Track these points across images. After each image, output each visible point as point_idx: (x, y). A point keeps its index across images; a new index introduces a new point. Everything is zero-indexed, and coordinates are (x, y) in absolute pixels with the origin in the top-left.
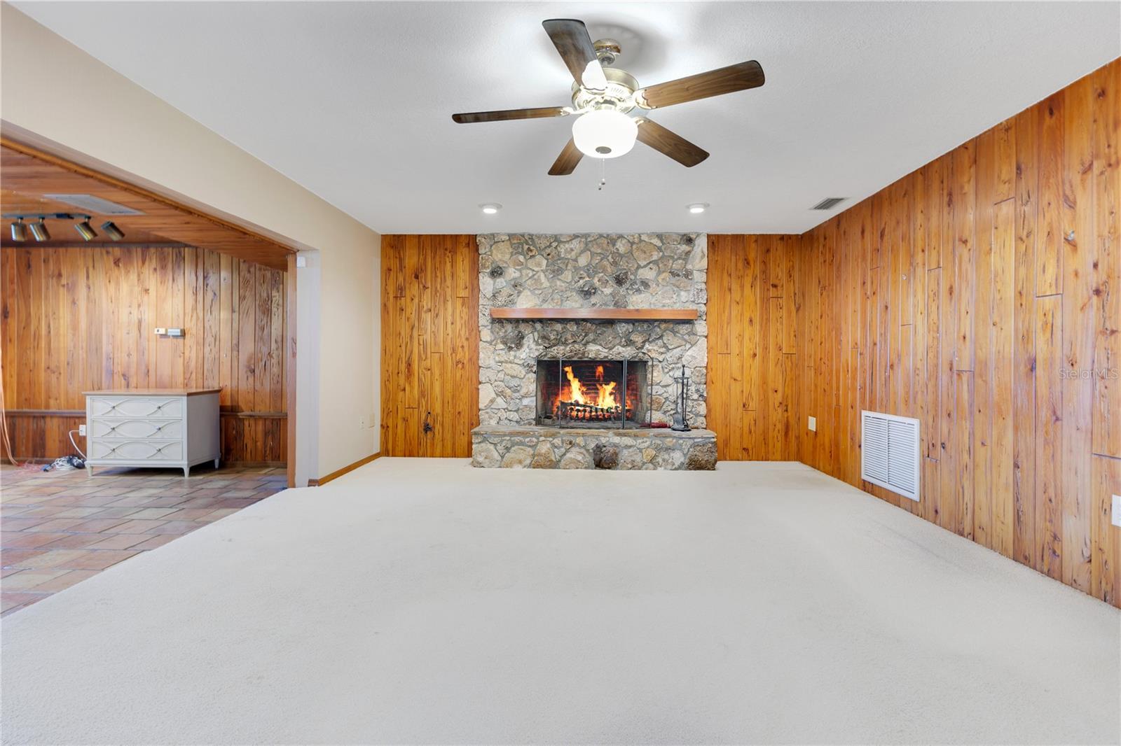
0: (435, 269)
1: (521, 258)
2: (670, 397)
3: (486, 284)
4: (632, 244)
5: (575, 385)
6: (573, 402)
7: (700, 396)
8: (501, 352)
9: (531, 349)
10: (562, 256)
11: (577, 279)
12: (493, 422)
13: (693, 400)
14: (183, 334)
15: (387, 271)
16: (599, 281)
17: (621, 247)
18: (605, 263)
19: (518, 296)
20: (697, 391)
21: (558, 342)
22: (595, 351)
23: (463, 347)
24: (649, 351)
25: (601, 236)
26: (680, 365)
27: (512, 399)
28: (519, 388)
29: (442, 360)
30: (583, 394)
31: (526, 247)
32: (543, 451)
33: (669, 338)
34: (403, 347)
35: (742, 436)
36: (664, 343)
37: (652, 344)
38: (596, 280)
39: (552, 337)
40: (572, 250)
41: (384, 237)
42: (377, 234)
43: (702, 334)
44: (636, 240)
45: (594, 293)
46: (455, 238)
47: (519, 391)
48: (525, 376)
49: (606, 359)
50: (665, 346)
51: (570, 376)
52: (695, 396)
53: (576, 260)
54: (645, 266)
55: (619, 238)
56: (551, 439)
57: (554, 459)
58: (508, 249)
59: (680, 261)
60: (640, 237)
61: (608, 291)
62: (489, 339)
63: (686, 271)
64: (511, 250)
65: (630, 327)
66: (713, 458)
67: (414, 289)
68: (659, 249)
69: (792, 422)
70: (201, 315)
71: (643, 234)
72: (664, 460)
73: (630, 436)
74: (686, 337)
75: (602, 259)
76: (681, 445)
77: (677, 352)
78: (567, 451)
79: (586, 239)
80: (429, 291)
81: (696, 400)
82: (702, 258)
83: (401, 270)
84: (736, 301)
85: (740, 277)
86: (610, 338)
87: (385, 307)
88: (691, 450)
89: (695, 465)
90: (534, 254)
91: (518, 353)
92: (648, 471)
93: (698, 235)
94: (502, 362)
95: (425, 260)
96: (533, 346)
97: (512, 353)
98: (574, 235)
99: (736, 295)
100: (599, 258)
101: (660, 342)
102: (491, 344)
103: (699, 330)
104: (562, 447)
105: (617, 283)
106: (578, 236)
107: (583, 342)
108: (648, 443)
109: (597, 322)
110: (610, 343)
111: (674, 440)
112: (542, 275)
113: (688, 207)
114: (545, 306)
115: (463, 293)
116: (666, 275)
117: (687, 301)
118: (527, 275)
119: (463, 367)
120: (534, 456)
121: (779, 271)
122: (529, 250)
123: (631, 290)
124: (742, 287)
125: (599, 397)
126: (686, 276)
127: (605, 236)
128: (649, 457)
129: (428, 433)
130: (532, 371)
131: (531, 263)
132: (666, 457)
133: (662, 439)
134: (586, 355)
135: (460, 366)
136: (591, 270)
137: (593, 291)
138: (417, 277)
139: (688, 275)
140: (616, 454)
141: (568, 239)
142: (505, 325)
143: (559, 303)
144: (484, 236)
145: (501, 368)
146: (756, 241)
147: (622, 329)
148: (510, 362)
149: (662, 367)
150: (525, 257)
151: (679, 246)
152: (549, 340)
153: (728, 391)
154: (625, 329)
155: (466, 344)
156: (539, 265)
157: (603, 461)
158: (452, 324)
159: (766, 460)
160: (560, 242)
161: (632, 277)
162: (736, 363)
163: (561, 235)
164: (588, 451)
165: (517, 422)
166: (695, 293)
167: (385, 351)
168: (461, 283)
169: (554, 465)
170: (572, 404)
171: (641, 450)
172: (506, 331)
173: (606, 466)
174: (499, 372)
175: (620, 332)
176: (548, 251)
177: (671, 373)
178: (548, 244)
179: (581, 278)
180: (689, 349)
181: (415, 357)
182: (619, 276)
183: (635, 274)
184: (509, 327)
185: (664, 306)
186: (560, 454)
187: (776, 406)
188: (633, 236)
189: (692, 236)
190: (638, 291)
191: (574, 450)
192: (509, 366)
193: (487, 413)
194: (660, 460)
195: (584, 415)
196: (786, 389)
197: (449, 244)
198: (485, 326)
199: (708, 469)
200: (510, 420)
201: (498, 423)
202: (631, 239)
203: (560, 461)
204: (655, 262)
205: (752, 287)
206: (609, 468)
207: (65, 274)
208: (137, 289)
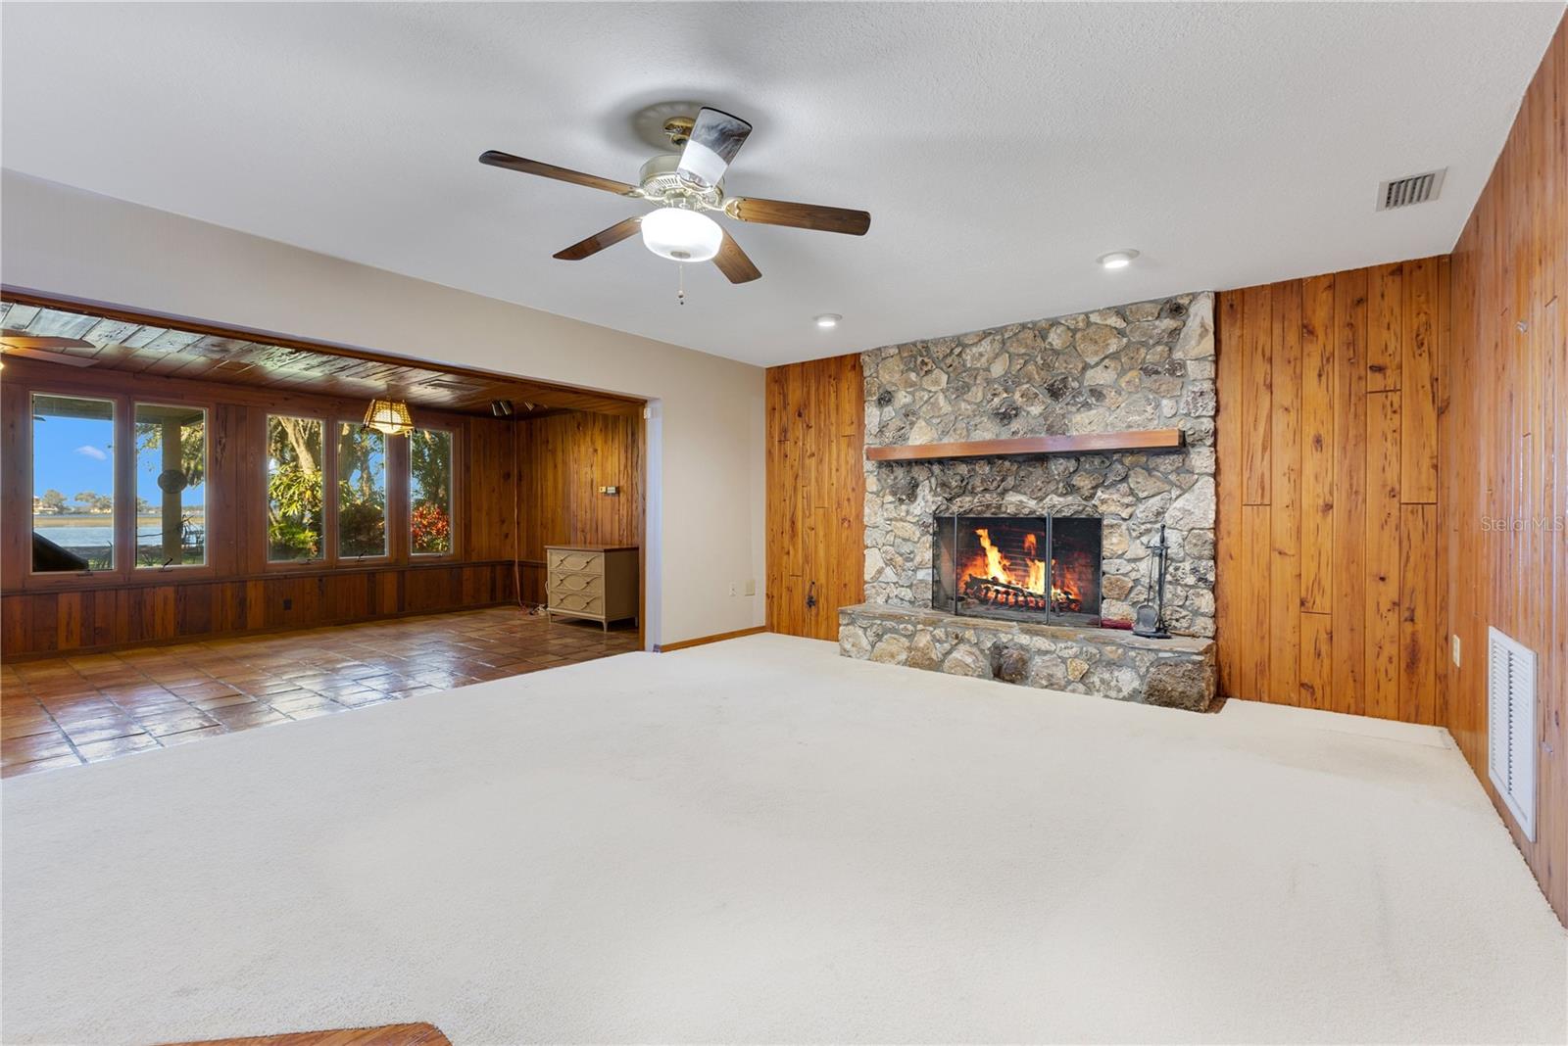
0: (818, 402)
1: (913, 376)
2: (1143, 579)
3: (873, 415)
4: (1075, 331)
5: (993, 555)
6: (990, 579)
7: (1200, 579)
8: (889, 506)
9: (926, 502)
10: (969, 365)
11: (989, 396)
12: (880, 600)
13: (1186, 585)
14: (618, 490)
15: (772, 411)
16: (1022, 396)
17: (1056, 339)
18: (1031, 367)
19: (911, 429)
20: (1194, 571)
21: (965, 490)
22: (1018, 502)
23: (849, 500)
24: (1103, 502)
25: (1024, 326)
26: (1158, 526)
27: (904, 570)
28: (912, 556)
29: (826, 517)
30: (1004, 570)
31: (920, 359)
32: (921, 645)
33: (1139, 480)
34: (788, 502)
35: (1298, 660)
36: (1131, 488)
37: (1111, 491)
38: (1017, 396)
39: (954, 484)
40: (981, 355)
41: (769, 370)
42: (760, 368)
43: (1203, 470)
44: (1081, 325)
45: (1016, 415)
46: (840, 359)
47: (912, 560)
48: (919, 538)
49: (1034, 516)
50: (1132, 493)
51: (986, 543)
52: (1191, 580)
53: (988, 370)
54: (1097, 364)
55: (1052, 325)
56: (931, 629)
57: (935, 658)
58: (898, 366)
59: (1159, 348)
60: (1088, 318)
61: (1036, 410)
62: (875, 490)
63: (1172, 363)
64: (902, 367)
65: (1072, 465)
66: (1195, 690)
67: (798, 431)
68: (1121, 333)
69: (1426, 643)
70: (630, 471)
71: (1092, 312)
72: (1102, 681)
73: (1044, 636)
74: (1173, 477)
75: (1026, 363)
76: (1133, 659)
77: (1155, 503)
78: (953, 648)
79: (1003, 335)
80: (813, 429)
81: (1191, 587)
82: (1202, 336)
83: (785, 408)
84: (1282, 406)
85: (1296, 363)
86: (1039, 483)
87: (770, 453)
88: (1152, 670)
89: (1158, 696)
90: (929, 367)
91: (912, 508)
92: (1076, 695)
93: (1194, 297)
94: (891, 520)
95: (808, 393)
96: (930, 498)
97: (904, 507)
98: (984, 332)
99: (1284, 394)
100: (1022, 361)
101: (1123, 487)
102: (878, 496)
103: (1198, 464)
104: (946, 642)
105: (1051, 396)
106: (990, 334)
107: (999, 491)
108: (1074, 650)
109: (1021, 459)
110: (1040, 490)
111: (1120, 651)
112: (941, 397)
113: (1100, 261)
114: (945, 440)
115: (849, 430)
116: (1133, 375)
117: (1174, 415)
118: (921, 398)
119: (849, 526)
120: (910, 649)
121: (1386, 338)
122: (924, 363)
123: (1073, 405)
124: (1298, 378)
125: (1029, 576)
126: (1172, 372)
127: (1030, 326)
128: (1077, 673)
129: (813, 607)
130: (928, 532)
131: (927, 382)
132: (1107, 676)
133: (1099, 645)
134: (1003, 509)
135: (846, 524)
136: (1009, 382)
137: (1014, 412)
138: (800, 415)
139: (1176, 369)
140: (1024, 662)
141: (976, 341)
142: (895, 469)
143: (965, 433)
144: (868, 353)
145: (890, 528)
146: (1331, 287)
147: (1058, 467)
148: (901, 520)
149: (1128, 529)
150: (918, 374)
151: (1157, 323)
152: (949, 488)
153: (1266, 574)
154: (1062, 468)
155: (852, 496)
156: (936, 382)
157: (1003, 670)
158: (837, 470)
159: (1356, 713)
160: (965, 346)
161: (1075, 385)
162: (1283, 523)
163: (966, 335)
164: (982, 651)
165: (910, 602)
166: (1190, 399)
167: (769, 506)
168: (847, 418)
169: (935, 666)
170: (987, 581)
171: (1064, 661)
172: (896, 478)
173: (1007, 678)
174: (887, 532)
175: (1056, 472)
176: (949, 361)
177: (1144, 539)
178: (948, 351)
179: (994, 395)
180: (1177, 498)
181: (799, 514)
182: (1053, 385)
183: (1080, 379)
184: (900, 472)
185: (1130, 427)
186: (944, 652)
187: (1384, 608)
188: (1075, 319)
189: (1181, 301)
190: (1086, 405)
191: (962, 647)
192: (899, 524)
193: (874, 587)
194: (1095, 679)
195: (1007, 599)
196: (1410, 575)
197: (833, 369)
198: (872, 472)
199: (1186, 708)
200: (902, 599)
201: (886, 601)
202: (1071, 324)
203: (943, 661)
204: (1115, 356)
205: (1320, 376)
206: (1012, 681)
207: (550, 440)
208: (591, 450)
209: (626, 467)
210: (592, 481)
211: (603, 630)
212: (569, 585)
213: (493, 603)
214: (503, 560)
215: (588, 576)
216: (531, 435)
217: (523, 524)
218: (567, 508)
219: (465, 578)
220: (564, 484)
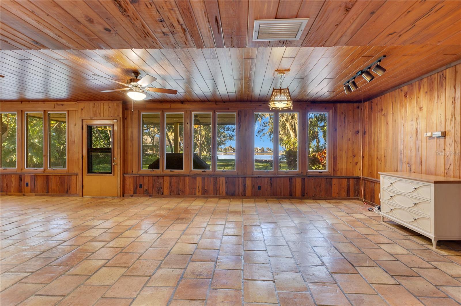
14: (444, 135)
207: (384, 109)
208: (416, 109)
209: (453, 115)
210: (417, 130)
211: (432, 246)
212: (397, 200)
213: (348, 197)
214: (354, 176)
215: (418, 199)
216: (372, 108)
217: (366, 158)
218: (395, 148)
219: (333, 184)
220: (393, 134)
